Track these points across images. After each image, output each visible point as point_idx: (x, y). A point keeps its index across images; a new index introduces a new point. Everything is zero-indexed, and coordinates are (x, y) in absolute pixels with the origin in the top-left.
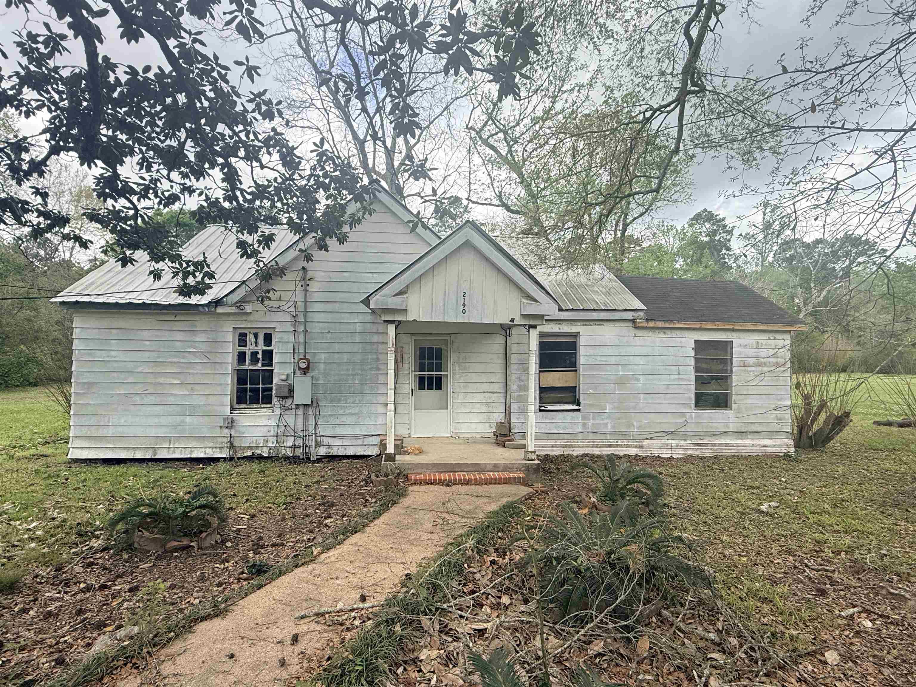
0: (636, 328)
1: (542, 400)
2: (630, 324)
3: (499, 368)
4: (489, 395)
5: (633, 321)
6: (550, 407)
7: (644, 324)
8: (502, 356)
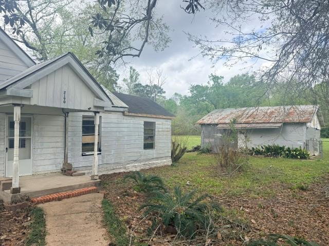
0: (124, 115)
1: (83, 150)
2: (121, 114)
3: (61, 134)
4: (55, 149)
5: (123, 112)
6: (87, 154)
7: (128, 114)
8: (63, 128)
